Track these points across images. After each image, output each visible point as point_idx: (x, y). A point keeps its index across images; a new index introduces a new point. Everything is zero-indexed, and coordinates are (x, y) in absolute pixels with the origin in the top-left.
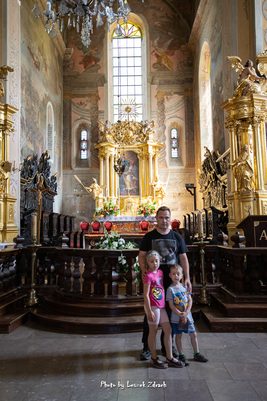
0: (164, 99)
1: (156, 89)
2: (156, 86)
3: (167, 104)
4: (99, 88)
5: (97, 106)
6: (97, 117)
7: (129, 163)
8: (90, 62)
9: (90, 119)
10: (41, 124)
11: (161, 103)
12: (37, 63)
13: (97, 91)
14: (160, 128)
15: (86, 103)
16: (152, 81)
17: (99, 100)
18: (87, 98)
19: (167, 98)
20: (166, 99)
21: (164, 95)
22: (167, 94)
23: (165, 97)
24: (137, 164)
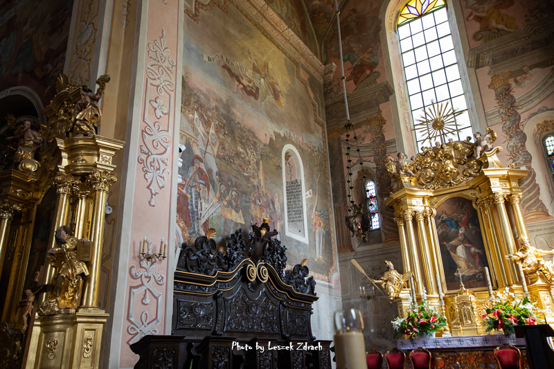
0: (509, 86)
1: (489, 73)
2: (487, 69)
3: (518, 93)
4: (381, 106)
5: (383, 135)
6: (384, 153)
7: (457, 222)
8: (363, 72)
9: (372, 159)
10: (265, 179)
11: (505, 95)
12: (248, 89)
13: (380, 111)
14: (513, 139)
15: (363, 136)
16: (478, 62)
17: (385, 123)
18: (364, 128)
19: (516, 82)
20: (514, 84)
21: (508, 79)
22: (513, 75)
23: (511, 81)
24: (474, 219)
